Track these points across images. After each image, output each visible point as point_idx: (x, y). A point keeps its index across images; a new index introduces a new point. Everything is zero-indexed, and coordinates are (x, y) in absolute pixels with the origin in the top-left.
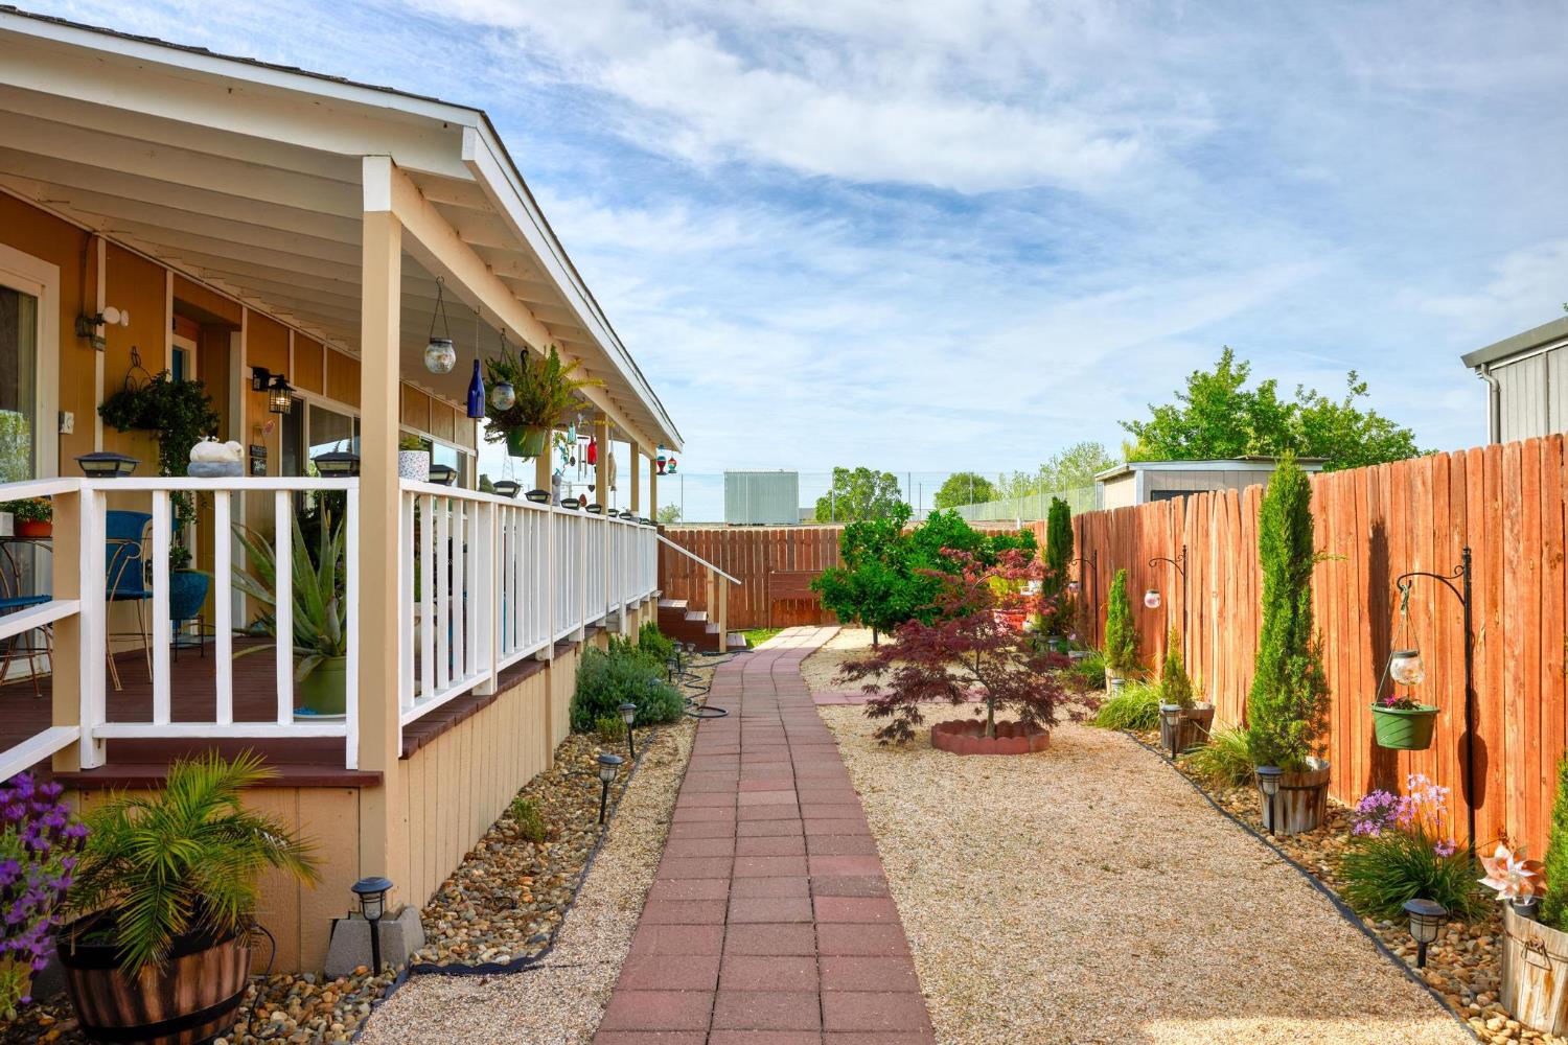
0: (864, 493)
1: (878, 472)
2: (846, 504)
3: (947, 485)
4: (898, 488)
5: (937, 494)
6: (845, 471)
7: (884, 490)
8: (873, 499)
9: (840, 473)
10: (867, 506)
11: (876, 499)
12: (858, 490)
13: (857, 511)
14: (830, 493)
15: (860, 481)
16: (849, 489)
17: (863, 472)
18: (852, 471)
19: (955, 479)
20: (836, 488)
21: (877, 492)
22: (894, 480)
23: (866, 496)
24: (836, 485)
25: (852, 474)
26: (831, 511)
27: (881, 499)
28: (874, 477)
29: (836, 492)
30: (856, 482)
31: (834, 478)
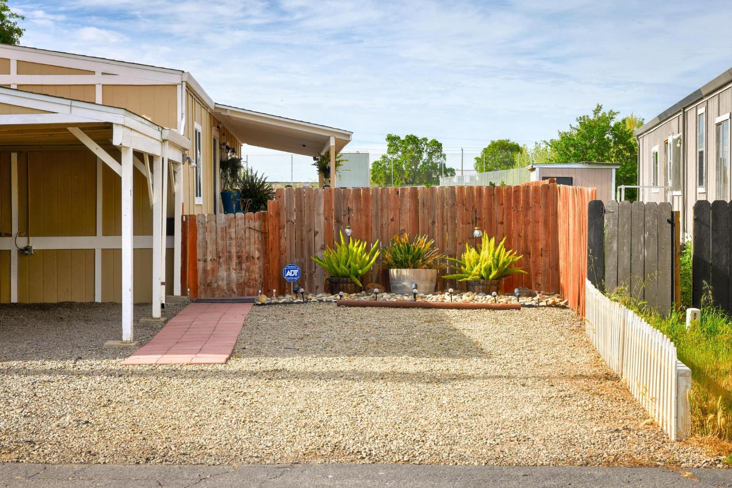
0: (413, 158)
1: (425, 139)
2: (398, 167)
3: (485, 150)
4: (443, 153)
5: (476, 158)
6: (398, 138)
7: (430, 154)
8: (421, 163)
9: (392, 139)
10: (416, 168)
11: (423, 162)
12: (408, 155)
13: (407, 173)
14: (384, 157)
15: (410, 147)
16: (400, 153)
17: (412, 140)
18: (403, 138)
19: (494, 145)
20: (389, 153)
21: (425, 156)
22: (439, 146)
23: (415, 161)
24: (389, 149)
25: (404, 141)
26: (385, 173)
27: (428, 162)
28: (422, 143)
29: (389, 156)
30: (406, 148)
31: (388, 143)
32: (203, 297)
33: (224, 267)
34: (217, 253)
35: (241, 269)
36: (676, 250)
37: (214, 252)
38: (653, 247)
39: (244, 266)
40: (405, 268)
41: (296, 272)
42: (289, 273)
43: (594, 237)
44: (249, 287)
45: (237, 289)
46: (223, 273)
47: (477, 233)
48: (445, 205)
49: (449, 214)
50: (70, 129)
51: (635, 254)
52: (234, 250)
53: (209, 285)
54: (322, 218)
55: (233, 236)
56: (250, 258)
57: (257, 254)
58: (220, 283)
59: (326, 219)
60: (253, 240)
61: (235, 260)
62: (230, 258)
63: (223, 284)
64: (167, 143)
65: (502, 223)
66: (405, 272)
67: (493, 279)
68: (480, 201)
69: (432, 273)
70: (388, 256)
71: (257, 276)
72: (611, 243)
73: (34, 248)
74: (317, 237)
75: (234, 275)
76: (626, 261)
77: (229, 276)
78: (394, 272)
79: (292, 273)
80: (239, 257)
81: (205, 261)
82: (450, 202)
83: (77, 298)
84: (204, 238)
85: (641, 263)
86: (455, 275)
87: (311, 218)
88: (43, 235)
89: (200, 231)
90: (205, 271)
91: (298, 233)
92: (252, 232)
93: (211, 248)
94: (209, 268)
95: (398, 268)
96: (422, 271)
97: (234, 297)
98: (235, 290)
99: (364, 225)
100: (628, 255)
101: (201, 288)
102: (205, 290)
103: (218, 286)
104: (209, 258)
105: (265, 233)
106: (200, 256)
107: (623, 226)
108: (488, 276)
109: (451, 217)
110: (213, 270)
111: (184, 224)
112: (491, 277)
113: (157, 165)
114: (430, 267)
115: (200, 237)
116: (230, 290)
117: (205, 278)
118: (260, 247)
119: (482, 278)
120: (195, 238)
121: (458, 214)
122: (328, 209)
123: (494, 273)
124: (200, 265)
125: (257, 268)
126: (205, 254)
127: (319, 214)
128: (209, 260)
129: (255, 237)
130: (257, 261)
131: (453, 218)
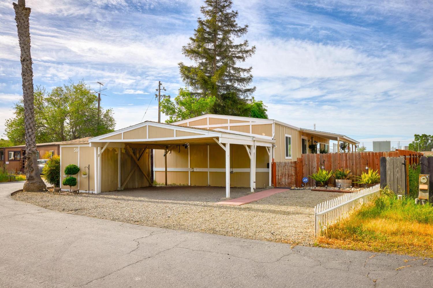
0: (425, 142)
1: (430, 136)
6: (419, 135)
9: (417, 136)
10: (426, 146)
15: (424, 138)
16: (420, 141)
17: (425, 136)
20: (415, 140)
21: (430, 141)
23: (426, 143)
24: (415, 139)
25: (421, 136)
26: (414, 147)
27: (431, 143)
28: (428, 137)
29: (415, 142)
30: (422, 139)
31: (415, 137)
32: (278, 187)
33: (284, 178)
34: (282, 173)
35: (289, 179)
36: (407, 174)
37: (281, 173)
38: (400, 173)
39: (290, 178)
40: (340, 179)
41: (307, 180)
42: (304, 180)
43: (382, 170)
44: (291, 184)
45: (288, 184)
46: (283, 180)
47: (367, 168)
48: (357, 159)
49: (358, 162)
50: (214, 139)
51: (395, 176)
52: (287, 173)
53: (279, 183)
54: (316, 163)
55: (287, 168)
56: (292, 175)
57: (294, 174)
58: (283, 183)
59: (317, 163)
60: (292, 170)
61: (287, 176)
62: (285, 175)
63: (284, 183)
64: (256, 142)
65: (377, 165)
66: (340, 180)
67: (370, 183)
68: (369, 157)
69: (350, 181)
70: (334, 175)
71: (294, 181)
72: (388, 171)
73: (234, 171)
74: (314, 169)
75: (287, 180)
76: (392, 178)
77: (285, 180)
78: (336, 180)
79: (306, 180)
80: (288, 175)
81: (278, 176)
82: (359, 158)
83: (245, 186)
84: (278, 169)
85: (396, 179)
86: (357, 182)
87: (312, 163)
88: (237, 168)
89: (277, 167)
90: (278, 179)
91: (309, 168)
92: (292, 168)
93: (280, 172)
94: (279, 178)
95: (338, 179)
96: (345, 180)
97: (287, 187)
98: (287, 185)
99: (329, 165)
100: (393, 176)
101: (277, 184)
102: (279, 185)
103: (282, 184)
104: (279, 175)
105: (296, 168)
106: (277, 174)
107: (391, 166)
108: (369, 182)
109: (359, 162)
110: (281, 179)
111: (272, 165)
112: (369, 183)
113: (252, 148)
114: (349, 179)
115: (277, 169)
116: (285, 184)
117: (278, 181)
118: (295, 172)
119: (367, 183)
120: (275, 169)
121: (362, 162)
122: (317, 160)
123: (370, 181)
124: (277, 177)
125: (294, 178)
126: (278, 174)
127: (315, 162)
128: (279, 176)
129: (293, 168)
130: (294, 176)
131: (360, 163)
